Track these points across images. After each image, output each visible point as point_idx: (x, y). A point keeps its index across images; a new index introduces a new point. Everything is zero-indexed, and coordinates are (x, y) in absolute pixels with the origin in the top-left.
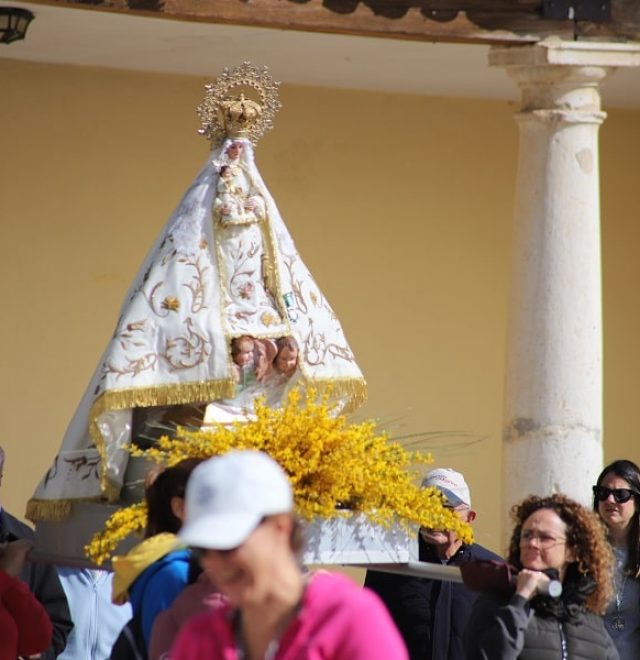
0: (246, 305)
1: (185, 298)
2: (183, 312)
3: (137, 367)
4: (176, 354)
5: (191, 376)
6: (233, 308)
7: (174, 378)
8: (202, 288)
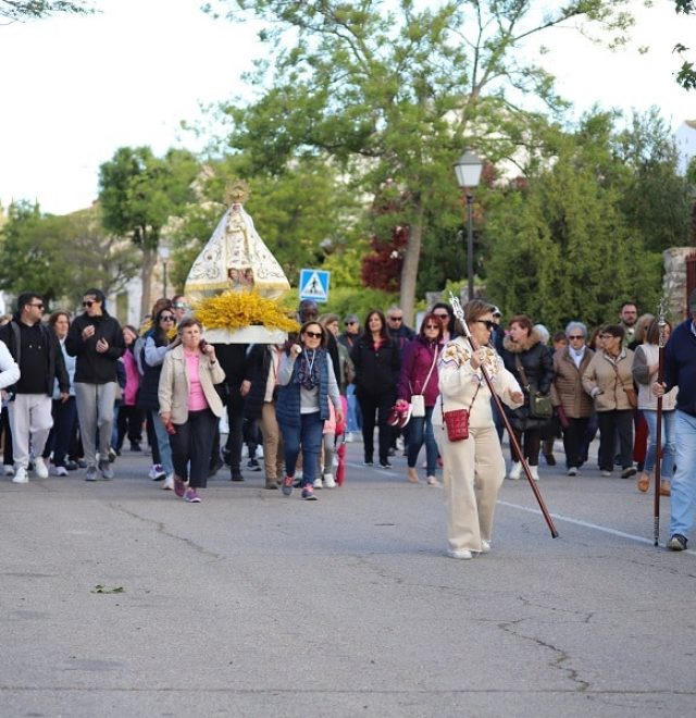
0: (236, 258)
1: (214, 255)
2: (213, 260)
3: (197, 277)
4: (210, 273)
5: (215, 281)
6: (232, 259)
7: (210, 282)
8: (220, 252)
